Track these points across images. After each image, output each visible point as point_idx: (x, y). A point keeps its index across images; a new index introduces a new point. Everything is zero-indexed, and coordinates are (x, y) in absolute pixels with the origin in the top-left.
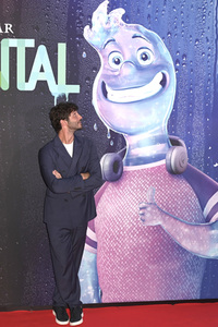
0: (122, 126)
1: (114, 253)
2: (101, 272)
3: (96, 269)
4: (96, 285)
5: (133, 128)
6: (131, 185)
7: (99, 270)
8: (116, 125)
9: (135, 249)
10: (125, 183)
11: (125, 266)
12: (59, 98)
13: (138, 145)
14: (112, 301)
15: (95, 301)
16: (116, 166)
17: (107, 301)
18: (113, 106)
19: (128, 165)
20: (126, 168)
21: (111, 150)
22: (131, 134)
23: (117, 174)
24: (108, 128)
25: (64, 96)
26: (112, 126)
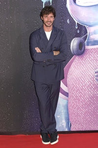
0: (85, 21)
1: (79, 100)
2: (71, 112)
3: (68, 110)
4: (68, 120)
5: (92, 22)
6: (90, 58)
7: (70, 110)
8: (81, 20)
9: (92, 98)
10: (86, 56)
11: (85, 108)
12: (46, 3)
13: (95, 33)
14: (77, 129)
15: (66, 130)
16: (81, 46)
17: (74, 130)
18: (79, 8)
19: (88, 45)
20: (87, 47)
21: (78, 36)
22: (90, 26)
23: (81, 50)
24: (76, 22)
25: (49, 2)
26: (79, 21)
